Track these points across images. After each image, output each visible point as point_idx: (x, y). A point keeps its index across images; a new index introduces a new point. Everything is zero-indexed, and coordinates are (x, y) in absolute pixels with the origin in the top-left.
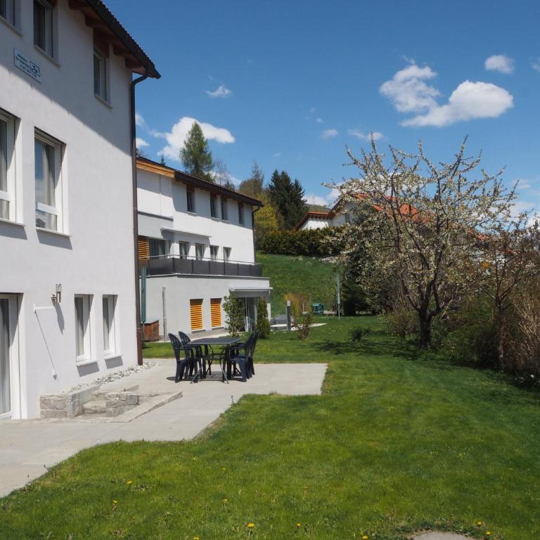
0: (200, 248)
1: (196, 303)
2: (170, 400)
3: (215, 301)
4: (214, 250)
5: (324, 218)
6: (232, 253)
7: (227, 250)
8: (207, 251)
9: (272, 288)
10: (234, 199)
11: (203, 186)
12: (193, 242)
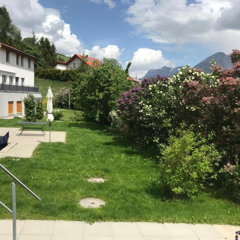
0: (11, 78)
1: (11, 103)
2: (15, 145)
3: (19, 102)
4: (17, 79)
5: (64, 65)
6: (25, 81)
7: (23, 79)
8: (14, 80)
9: (42, 97)
10: (27, 57)
11: (14, 51)
12: (8, 75)
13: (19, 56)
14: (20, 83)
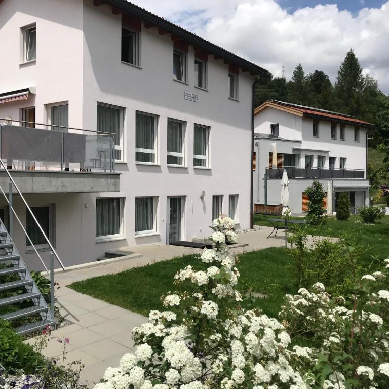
0: (321, 159)
4: (332, 160)
6: (347, 162)
7: (343, 160)
8: (327, 161)
9: (370, 186)
10: (351, 125)
11: (326, 120)
12: (316, 155)
13: (336, 126)
14: (337, 166)
